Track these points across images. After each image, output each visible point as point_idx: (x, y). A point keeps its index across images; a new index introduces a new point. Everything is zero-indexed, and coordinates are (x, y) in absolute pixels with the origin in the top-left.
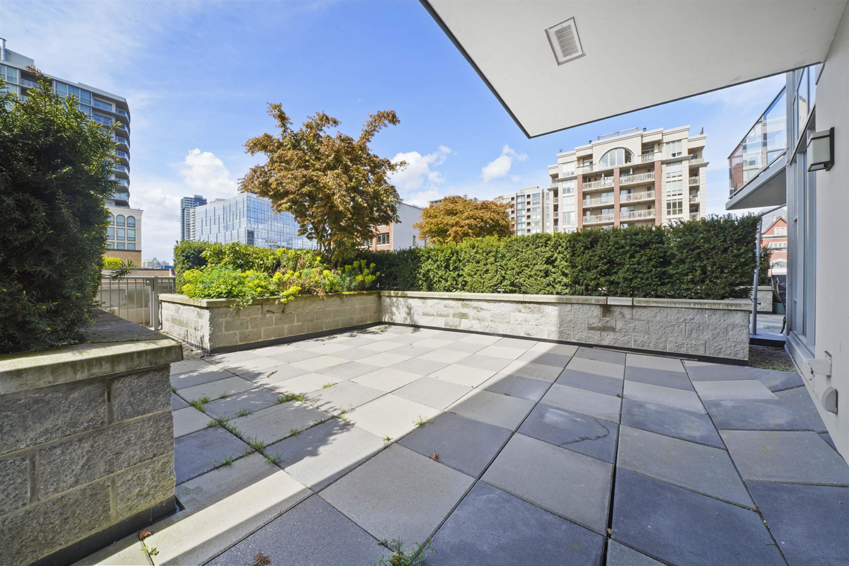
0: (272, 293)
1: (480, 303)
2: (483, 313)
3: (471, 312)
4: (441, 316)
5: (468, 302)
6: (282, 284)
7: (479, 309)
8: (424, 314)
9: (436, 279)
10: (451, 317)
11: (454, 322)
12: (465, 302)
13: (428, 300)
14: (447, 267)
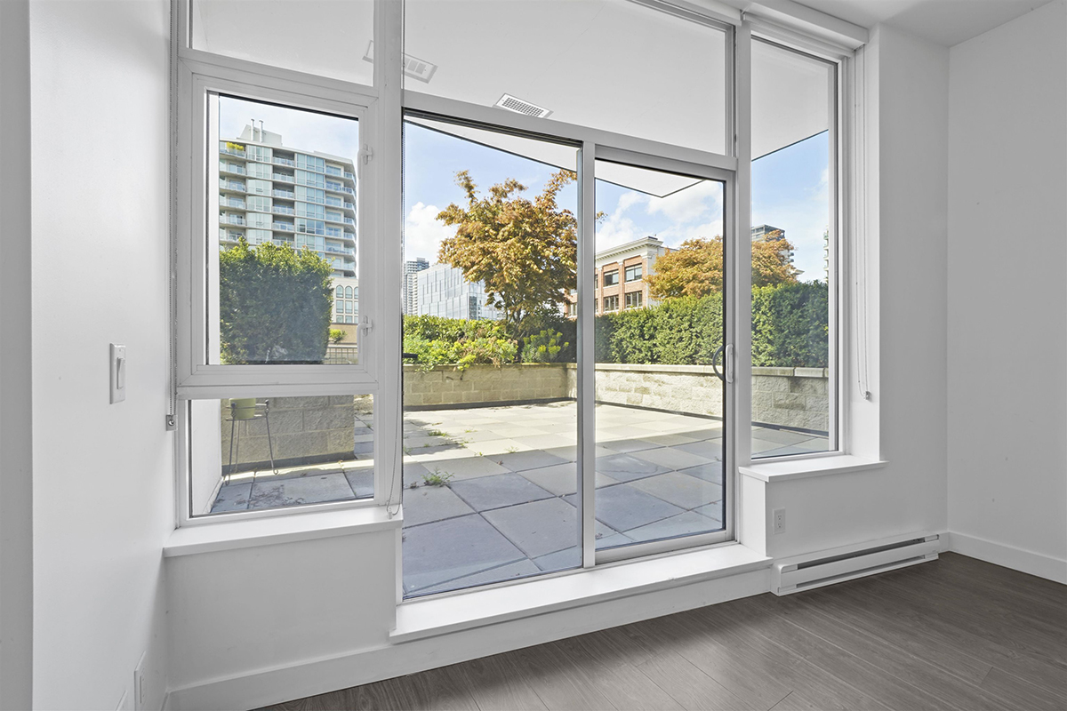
0: (452, 361)
1: (662, 375)
2: (664, 387)
3: (653, 387)
4: (623, 390)
5: (650, 375)
6: (460, 353)
7: (661, 383)
8: (608, 389)
9: (629, 349)
10: (633, 393)
11: (635, 398)
12: (647, 374)
13: (611, 373)
14: (642, 335)
